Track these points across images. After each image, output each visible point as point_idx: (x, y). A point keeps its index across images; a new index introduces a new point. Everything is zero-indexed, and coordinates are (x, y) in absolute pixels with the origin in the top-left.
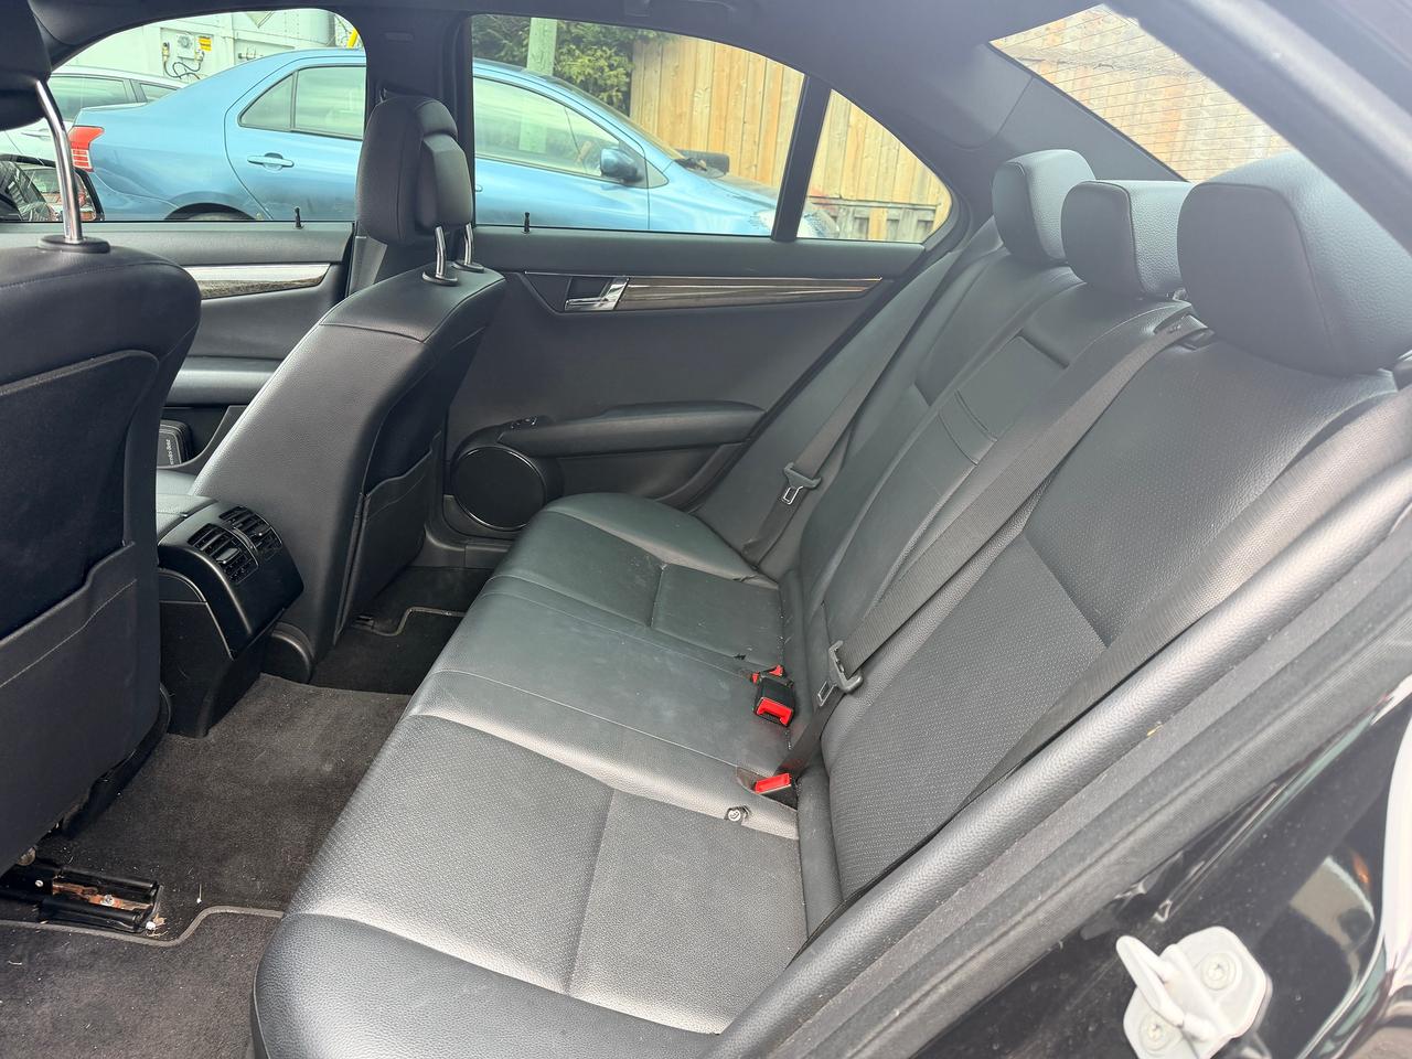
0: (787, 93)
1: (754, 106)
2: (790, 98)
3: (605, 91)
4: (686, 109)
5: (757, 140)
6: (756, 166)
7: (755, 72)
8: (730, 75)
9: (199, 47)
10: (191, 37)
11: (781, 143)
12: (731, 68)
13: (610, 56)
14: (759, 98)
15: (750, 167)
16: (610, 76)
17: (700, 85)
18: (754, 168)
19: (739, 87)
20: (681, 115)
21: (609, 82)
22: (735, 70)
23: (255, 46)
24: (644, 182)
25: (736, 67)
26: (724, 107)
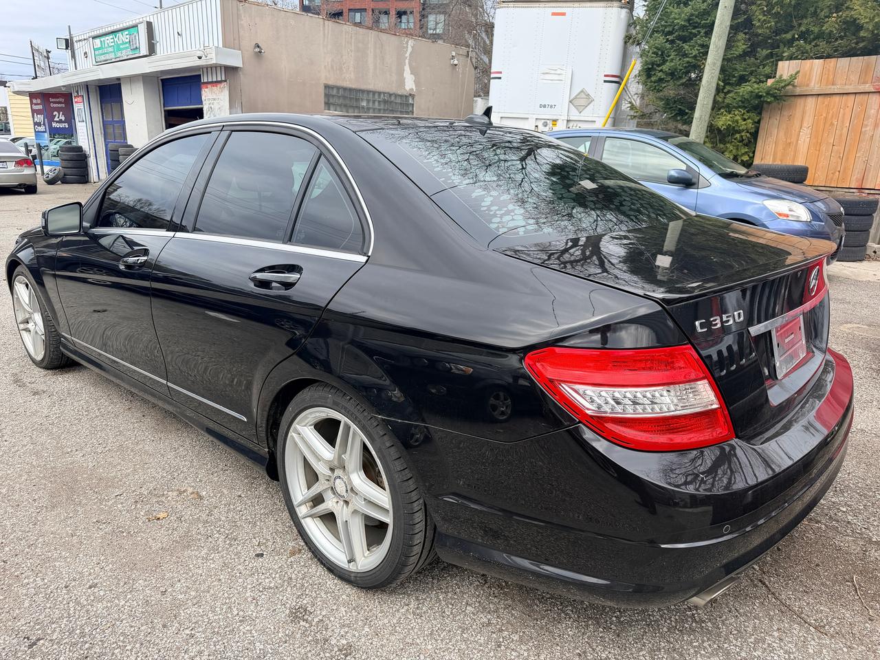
0: (867, 126)
1: (841, 135)
2: (868, 128)
3: (739, 133)
4: (793, 140)
5: (842, 156)
6: (839, 172)
7: (844, 114)
8: (826, 118)
9: (551, 125)
10: (548, 121)
11: (859, 157)
12: (828, 113)
13: (744, 113)
14: (845, 130)
15: (835, 172)
16: (742, 125)
17: (805, 124)
18: (838, 173)
19: (832, 124)
20: (790, 143)
21: (741, 128)
22: (830, 114)
23: (577, 122)
24: (696, 186)
25: (831, 112)
26: (820, 138)
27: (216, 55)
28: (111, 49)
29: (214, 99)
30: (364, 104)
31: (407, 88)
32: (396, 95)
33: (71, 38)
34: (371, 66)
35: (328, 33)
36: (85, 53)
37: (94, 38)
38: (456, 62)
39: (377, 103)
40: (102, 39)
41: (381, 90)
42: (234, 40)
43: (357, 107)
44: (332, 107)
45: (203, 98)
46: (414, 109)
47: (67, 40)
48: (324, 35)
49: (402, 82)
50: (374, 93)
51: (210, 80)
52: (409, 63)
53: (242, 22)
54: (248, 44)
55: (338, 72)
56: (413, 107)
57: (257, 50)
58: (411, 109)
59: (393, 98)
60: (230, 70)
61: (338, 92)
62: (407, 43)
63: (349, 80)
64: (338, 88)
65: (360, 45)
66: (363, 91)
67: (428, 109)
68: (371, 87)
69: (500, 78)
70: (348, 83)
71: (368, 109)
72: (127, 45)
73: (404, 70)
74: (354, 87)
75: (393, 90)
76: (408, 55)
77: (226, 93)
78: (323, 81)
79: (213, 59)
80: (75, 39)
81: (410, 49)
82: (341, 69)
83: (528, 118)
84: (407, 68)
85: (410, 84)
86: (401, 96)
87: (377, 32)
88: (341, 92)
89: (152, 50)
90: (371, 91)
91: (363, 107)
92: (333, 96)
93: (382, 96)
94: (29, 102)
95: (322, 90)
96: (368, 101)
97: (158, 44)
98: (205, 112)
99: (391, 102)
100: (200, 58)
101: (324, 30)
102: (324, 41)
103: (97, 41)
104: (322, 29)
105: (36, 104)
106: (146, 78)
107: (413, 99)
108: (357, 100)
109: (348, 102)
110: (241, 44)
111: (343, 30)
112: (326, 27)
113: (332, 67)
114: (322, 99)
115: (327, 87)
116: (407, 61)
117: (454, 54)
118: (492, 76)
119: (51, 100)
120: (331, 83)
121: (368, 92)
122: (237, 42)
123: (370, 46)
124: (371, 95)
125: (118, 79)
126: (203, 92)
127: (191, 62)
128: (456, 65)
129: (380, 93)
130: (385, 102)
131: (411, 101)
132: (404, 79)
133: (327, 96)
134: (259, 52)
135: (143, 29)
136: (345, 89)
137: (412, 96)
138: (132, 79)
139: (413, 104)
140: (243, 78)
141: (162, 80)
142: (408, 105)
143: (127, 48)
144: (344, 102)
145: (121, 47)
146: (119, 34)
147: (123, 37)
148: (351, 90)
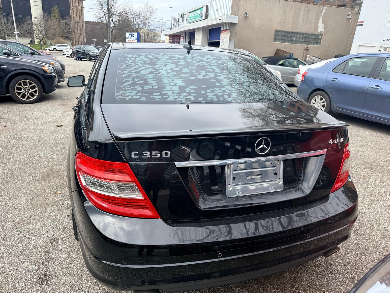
27: (226, 18)
28: (194, 17)
29: (224, 37)
30: (294, 39)
31: (319, 31)
32: (312, 35)
33: (183, 13)
34: (301, 21)
35: (281, 6)
36: (187, 19)
37: (189, 13)
38: (350, 17)
39: (301, 38)
40: (192, 13)
41: (305, 32)
42: (236, 11)
43: (290, 40)
44: (277, 41)
45: (221, 37)
46: (321, 41)
47: (181, 14)
48: (279, 7)
49: (317, 27)
50: (300, 33)
51: (224, 29)
52: (323, 19)
53: (241, 3)
54: (242, 13)
55: (283, 24)
56: (321, 40)
57: (245, 15)
58: (319, 41)
59: (310, 36)
60: (232, 25)
61: (282, 34)
62: (323, 8)
63: (288, 28)
64: (282, 32)
65: (297, 11)
66: (294, 33)
67: (330, 41)
68: (299, 31)
69: (362, 25)
70: (287, 29)
71: (296, 41)
72: (199, 15)
73: (319, 22)
74: (290, 31)
75: (311, 31)
76: (322, 14)
77: (229, 34)
78: (275, 28)
79: (225, 20)
80: (184, 14)
81: (324, 11)
82: (285, 23)
83: (375, 46)
84: (321, 21)
85: (321, 28)
86: (315, 35)
87: (306, 4)
88: (283, 33)
89: (207, 17)
90: (298, 33)
91: (293, 41)
92: (279, 35)
93: (305, 35)
94: (168, 39)
95: (273, 33)
96: (296, 37)
97: (209, 15)
98: (220, 43)
99: (309, 38)
100: (220, 20)
101: (279, 5)
102: (278, 10)
103: (190, 14)
104: (278, 4)
105: (170, 40)
106: (203, 29)
107: (322, 36)
108: (291, 37)
109: (286, 38)
110: (239, 13)
111: (289, 4)
112: (280, 2)
113: (280, 21)
114: (273, 37)
115: (276, 31)
116: (321, 18)
117: (350, 13)
118: (358, 24)
119: (175, 38)
120: (278, 29)
121: (297, 33)
122: (237, 12)
123: (302, 11)
124: (298, 35)
125: (195, 29)
126: (221, 34)
127: (218, 22)
128: (350, 19)
129: (303, 34)
130: (306, 38)
131: (320, 37)
132: (318, 26)
133: (276, 35)
134: (246, 16)
135: (205, 8)
136: (285, 32)
137: (321, 35)
138: (199, 29)
139: (321, 39)
140: (237, 28)
141: (210, 29)
142: (318, 39)
143: (198, 17)
144: (284, 38)
145: (197, 16)
146: (197, 11)
147: (198, 12)
148: (288, 32)
